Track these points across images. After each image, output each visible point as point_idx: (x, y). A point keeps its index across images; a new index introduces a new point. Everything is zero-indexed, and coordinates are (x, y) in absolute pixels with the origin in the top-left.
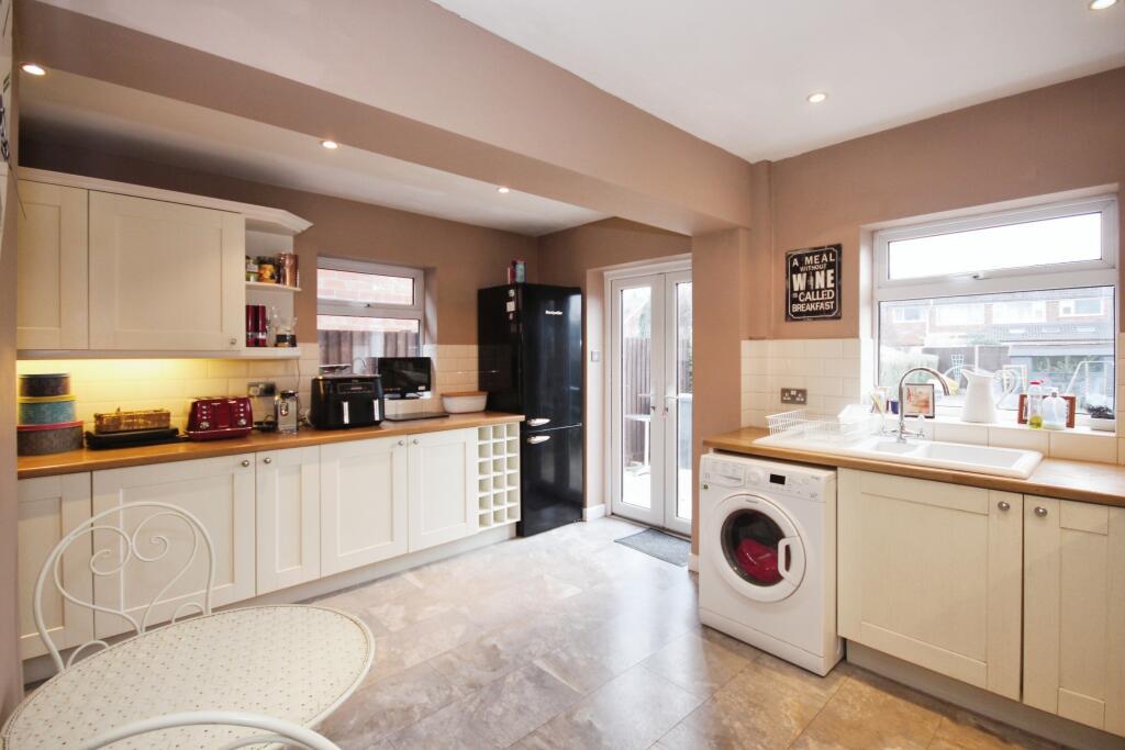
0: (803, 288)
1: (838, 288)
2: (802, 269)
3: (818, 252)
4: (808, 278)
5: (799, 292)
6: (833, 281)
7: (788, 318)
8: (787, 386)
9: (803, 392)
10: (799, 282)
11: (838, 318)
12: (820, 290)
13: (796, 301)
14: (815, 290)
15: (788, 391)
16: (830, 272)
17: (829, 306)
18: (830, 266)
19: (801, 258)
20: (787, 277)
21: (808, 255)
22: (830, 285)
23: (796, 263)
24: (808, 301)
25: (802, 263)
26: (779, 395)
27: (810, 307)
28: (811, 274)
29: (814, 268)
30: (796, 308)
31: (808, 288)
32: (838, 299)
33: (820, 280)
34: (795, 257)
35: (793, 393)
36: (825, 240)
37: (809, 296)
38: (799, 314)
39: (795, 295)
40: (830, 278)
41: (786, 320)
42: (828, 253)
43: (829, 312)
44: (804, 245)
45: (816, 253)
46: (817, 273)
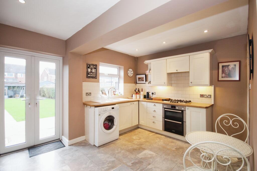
0: (90, 72)
1: (96, 73)
2: (90, 68)
3: (93, 65)
4: (91, 70)
5: (89, 72)
6: (96, 71)
7: (87, 77)
8: (88, 92)
9: (90, 93)
10: (89, 70)
11: (96, 78)
12: (93, 73)
13: (89, 74)
14: (92, 72)
15: (88, 93)
16: (95, 69)
17: (95, 76)
18: (95, 68)
19: (90, 65)
20: (87, 69)
21: (91, 65)
22: (95, 72)
23: (89, 66)
24: (91, 75)
25: (90, 66)
26: (86, 94)
27: (92, 76)
28: (92, 69)
29: (92, 68)
30: (89, 75)
31: (91, 72)
32: (96, 75)
33: (93, 71)
34: (89, 65)
35: (89, 93)
36: (94, 63)
37: (91, 74)
38: (89, 77)
39: (89, 73)
40: (95, 71)
41: (87, 78)
42: (95, 66)
43: (95, 77)
44: (91, 63)
45: (92, 65)
46: (93, 69)
